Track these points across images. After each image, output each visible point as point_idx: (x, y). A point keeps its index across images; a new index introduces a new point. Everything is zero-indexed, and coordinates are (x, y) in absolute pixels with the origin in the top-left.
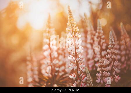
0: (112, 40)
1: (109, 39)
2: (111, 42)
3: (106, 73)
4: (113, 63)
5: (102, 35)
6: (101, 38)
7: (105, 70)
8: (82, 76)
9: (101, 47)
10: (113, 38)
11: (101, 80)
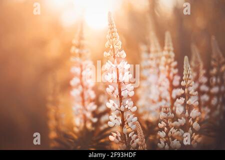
0: (187, 71)
1: (184, 69)
2: (186, 75)
3: (175, 131)
4: (189, 113)
5: (173, 60)
6: (170, 67)
7: (172, 126)
8: (132, 137)
9: (171, 81)
10: (190, 69)
11: (165, 142)
